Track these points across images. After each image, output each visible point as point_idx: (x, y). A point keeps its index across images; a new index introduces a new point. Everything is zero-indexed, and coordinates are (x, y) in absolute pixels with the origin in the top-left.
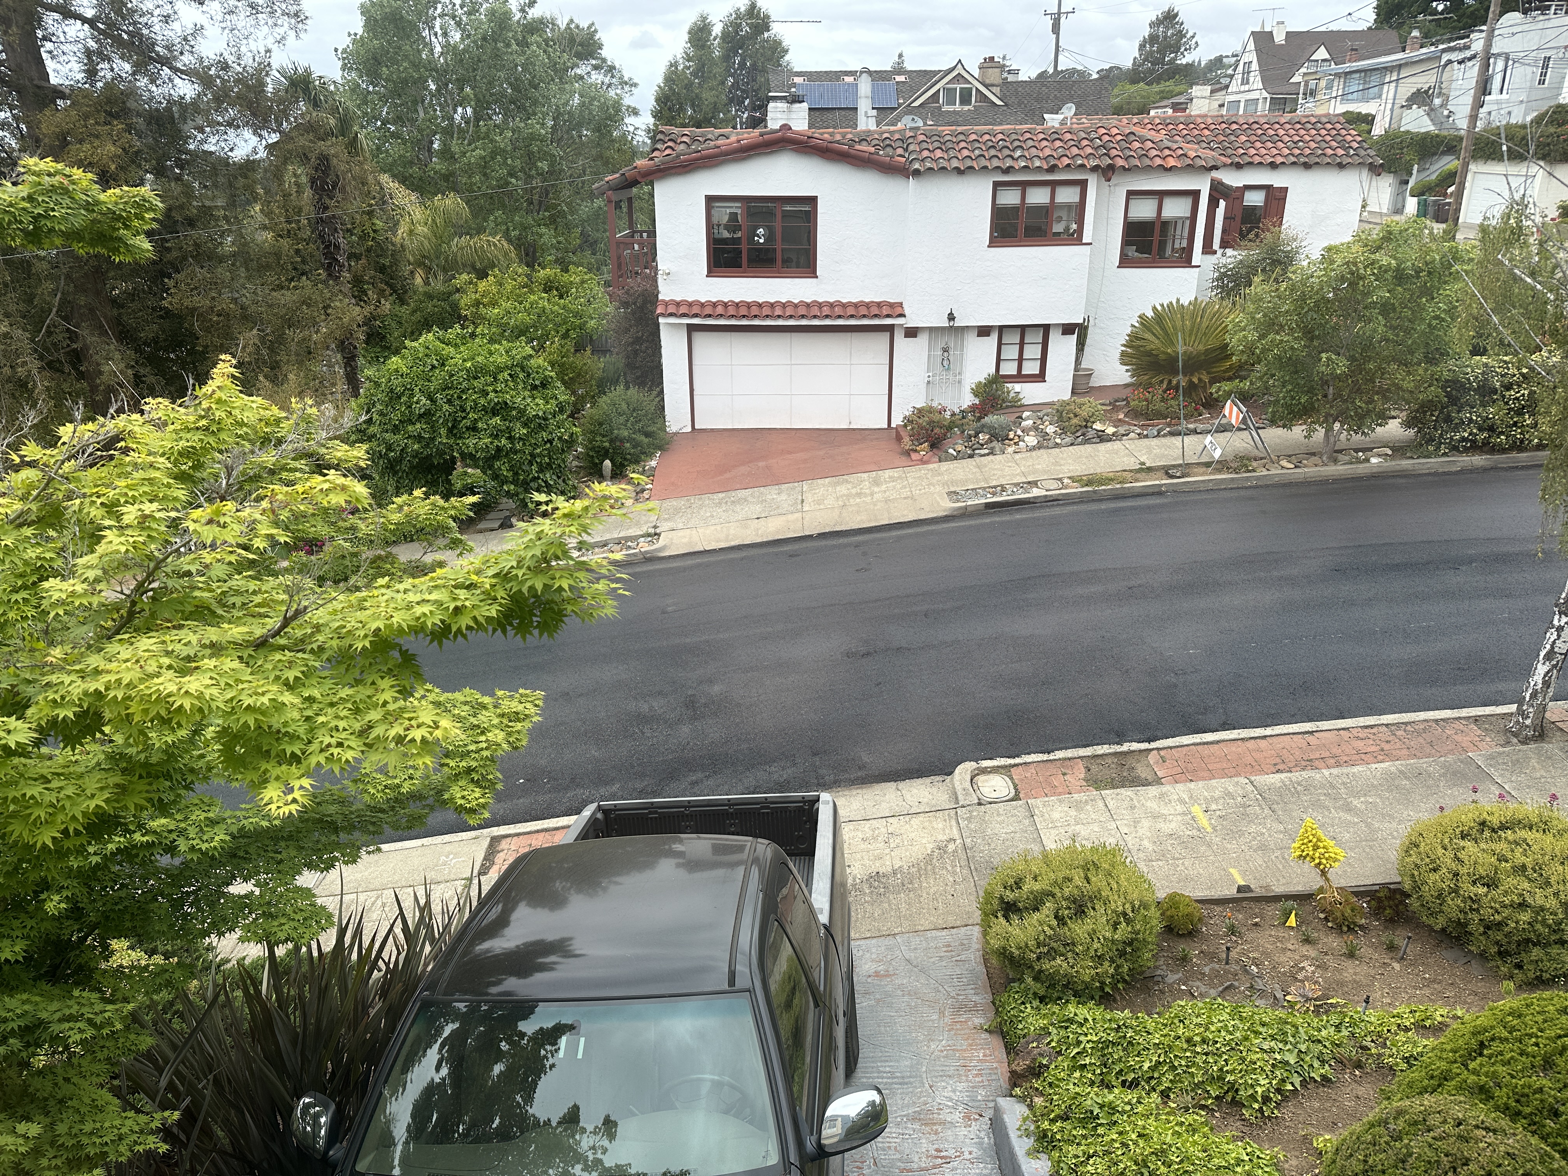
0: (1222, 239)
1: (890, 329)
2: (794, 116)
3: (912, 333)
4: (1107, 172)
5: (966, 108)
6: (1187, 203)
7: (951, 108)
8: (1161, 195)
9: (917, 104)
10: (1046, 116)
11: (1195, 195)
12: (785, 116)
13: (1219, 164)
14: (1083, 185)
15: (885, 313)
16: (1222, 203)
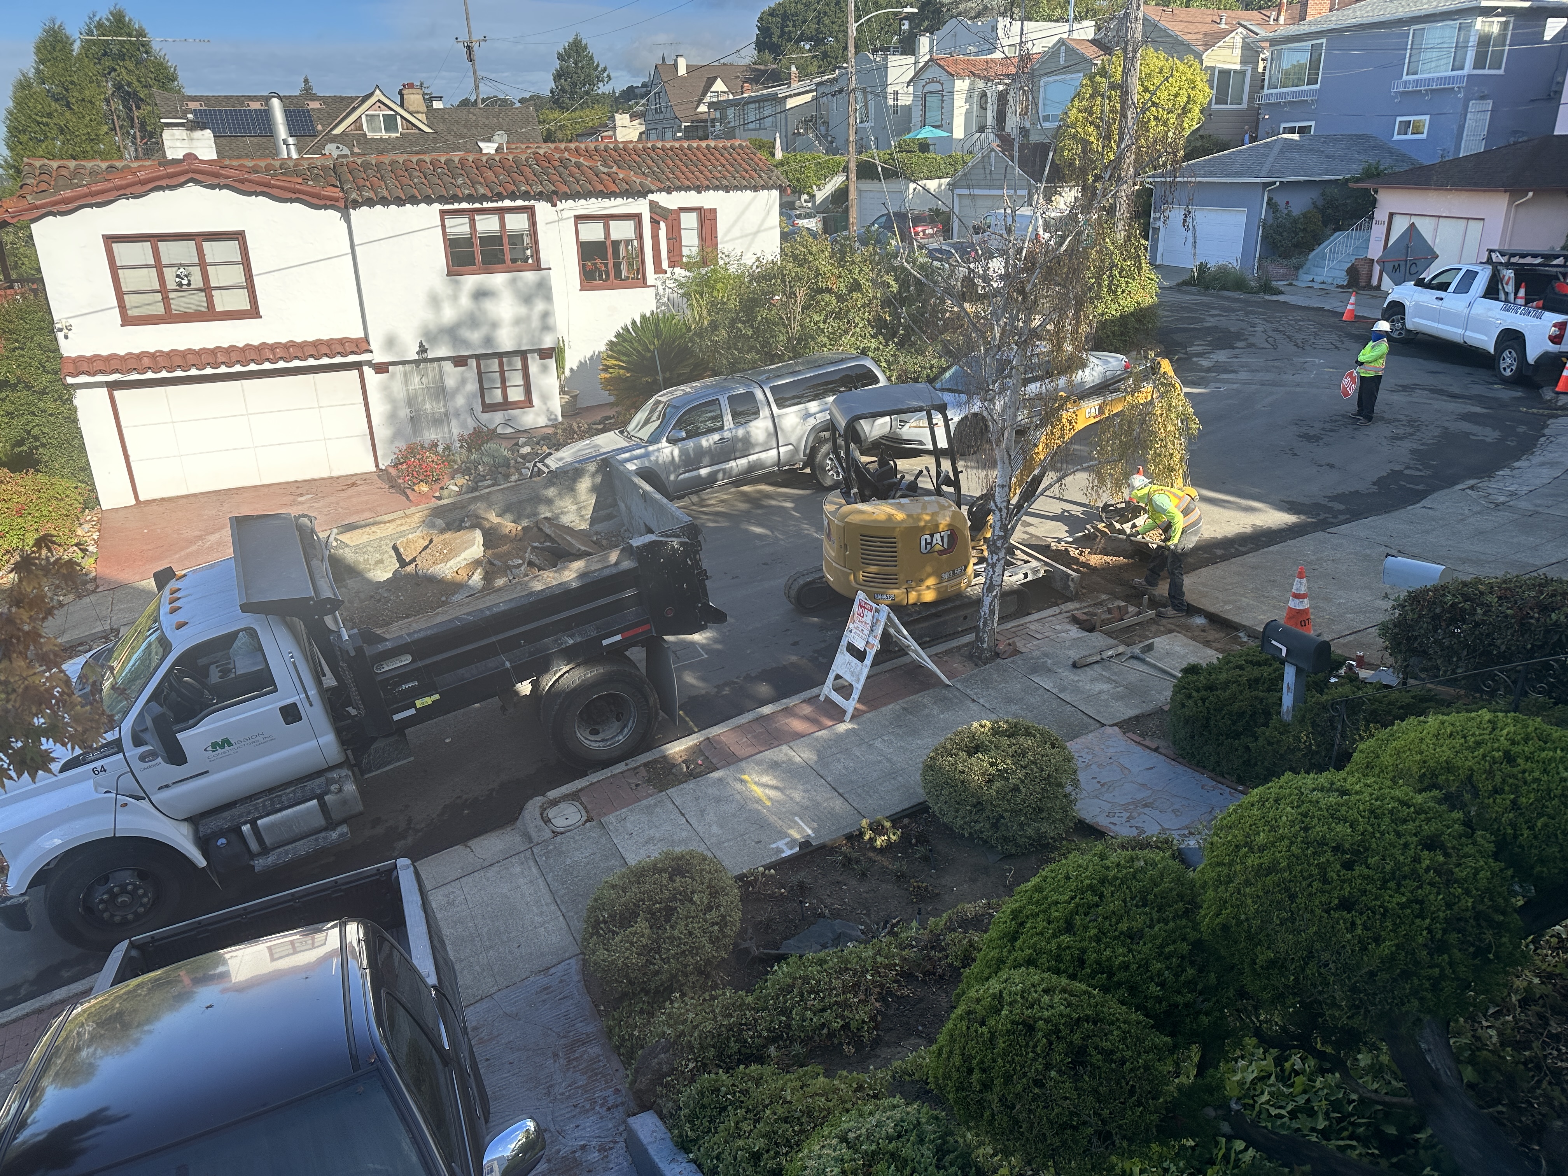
0: (669, 258)
1: (358, 366)
2: (196, 143)
3: (381, 368)
4: (552, 198)
5: (394, 135)
6: (630, 224)
7: (377, 136)
8: (606, 219)
9: (338, 131)
10: (481, 144)
11: (637, 218)
12: (186, 144)
13: (653, 188)
14: (531, 211)
15: (349, 350)
16: (663, 225)
